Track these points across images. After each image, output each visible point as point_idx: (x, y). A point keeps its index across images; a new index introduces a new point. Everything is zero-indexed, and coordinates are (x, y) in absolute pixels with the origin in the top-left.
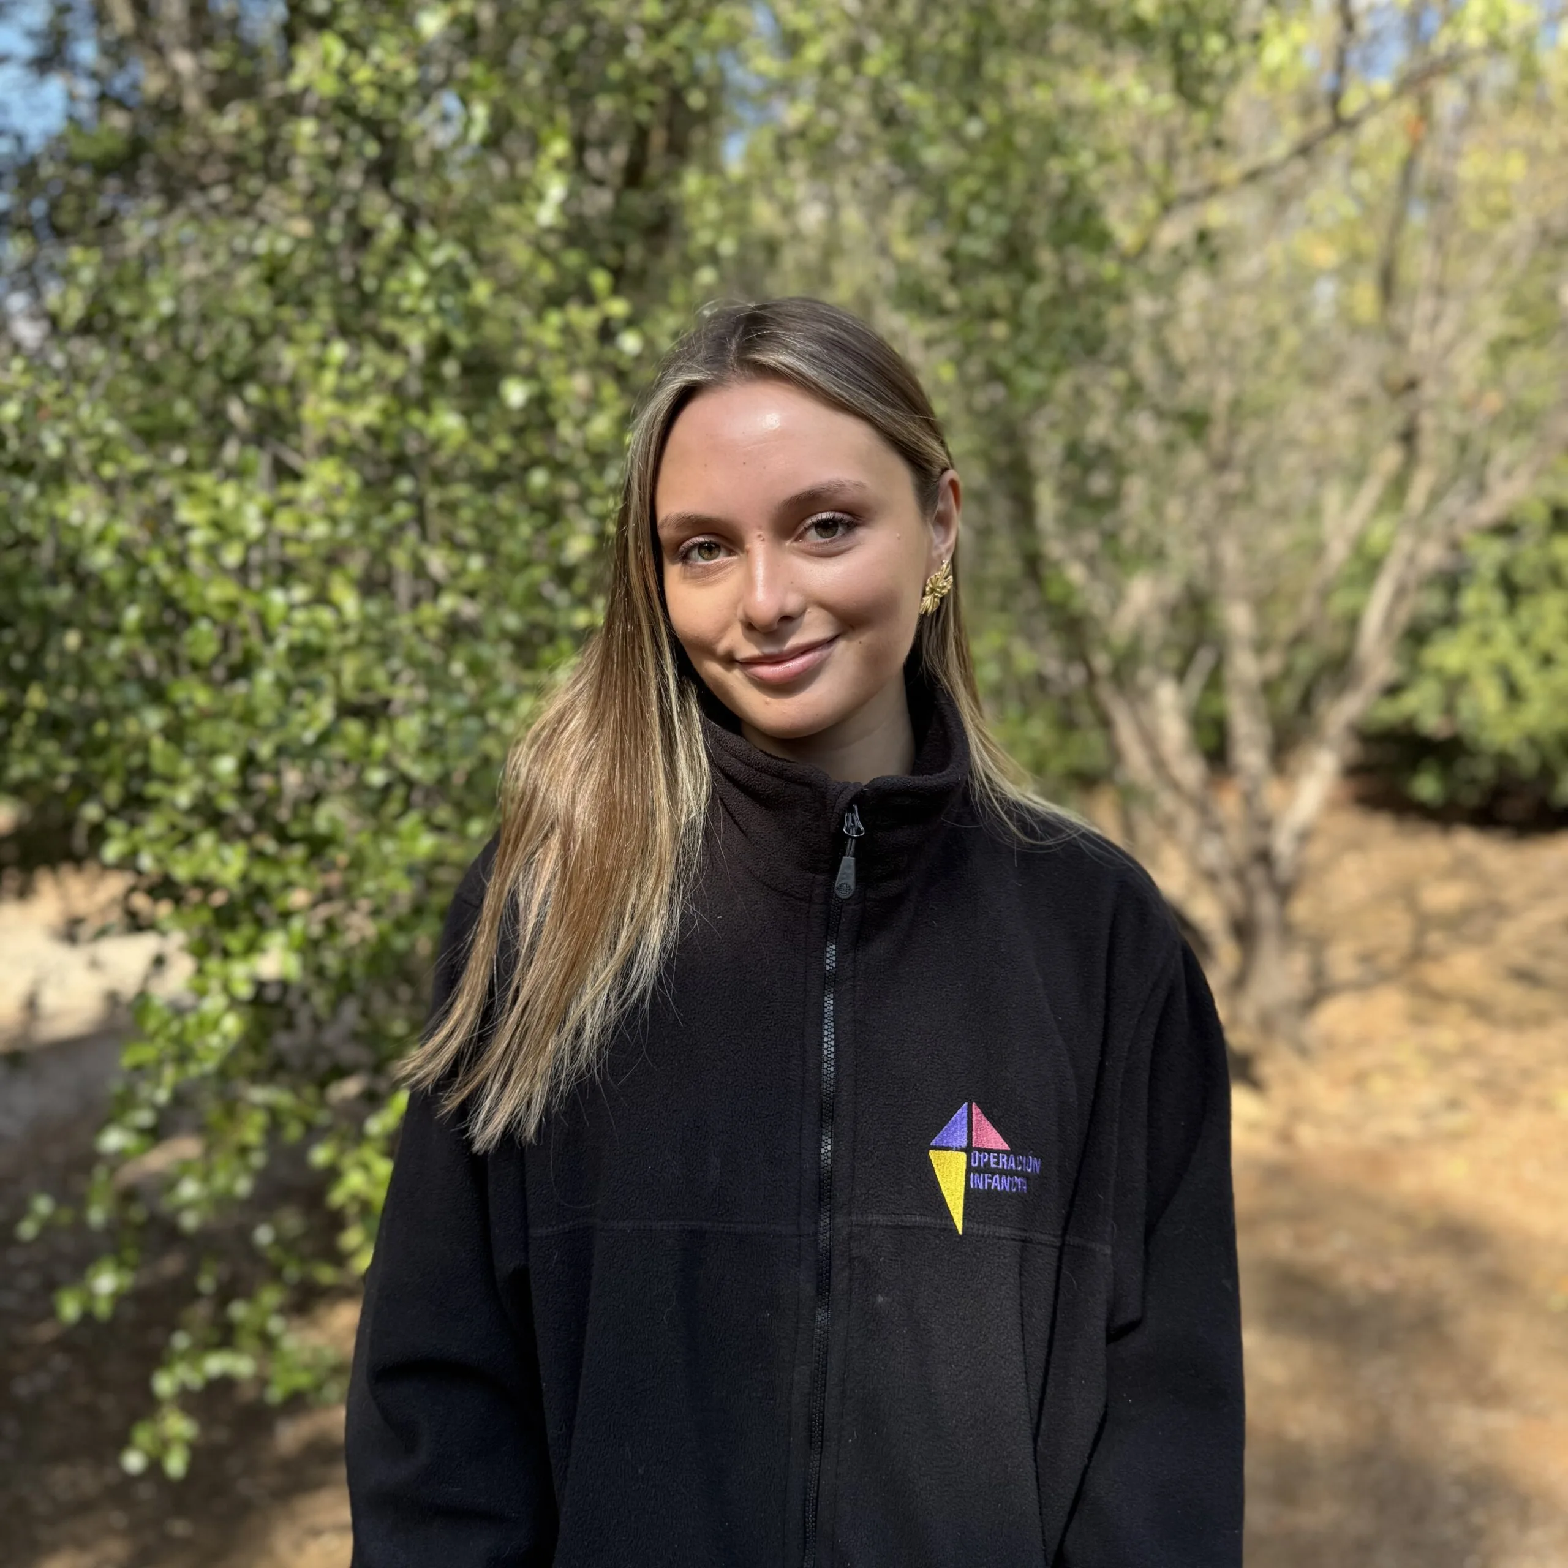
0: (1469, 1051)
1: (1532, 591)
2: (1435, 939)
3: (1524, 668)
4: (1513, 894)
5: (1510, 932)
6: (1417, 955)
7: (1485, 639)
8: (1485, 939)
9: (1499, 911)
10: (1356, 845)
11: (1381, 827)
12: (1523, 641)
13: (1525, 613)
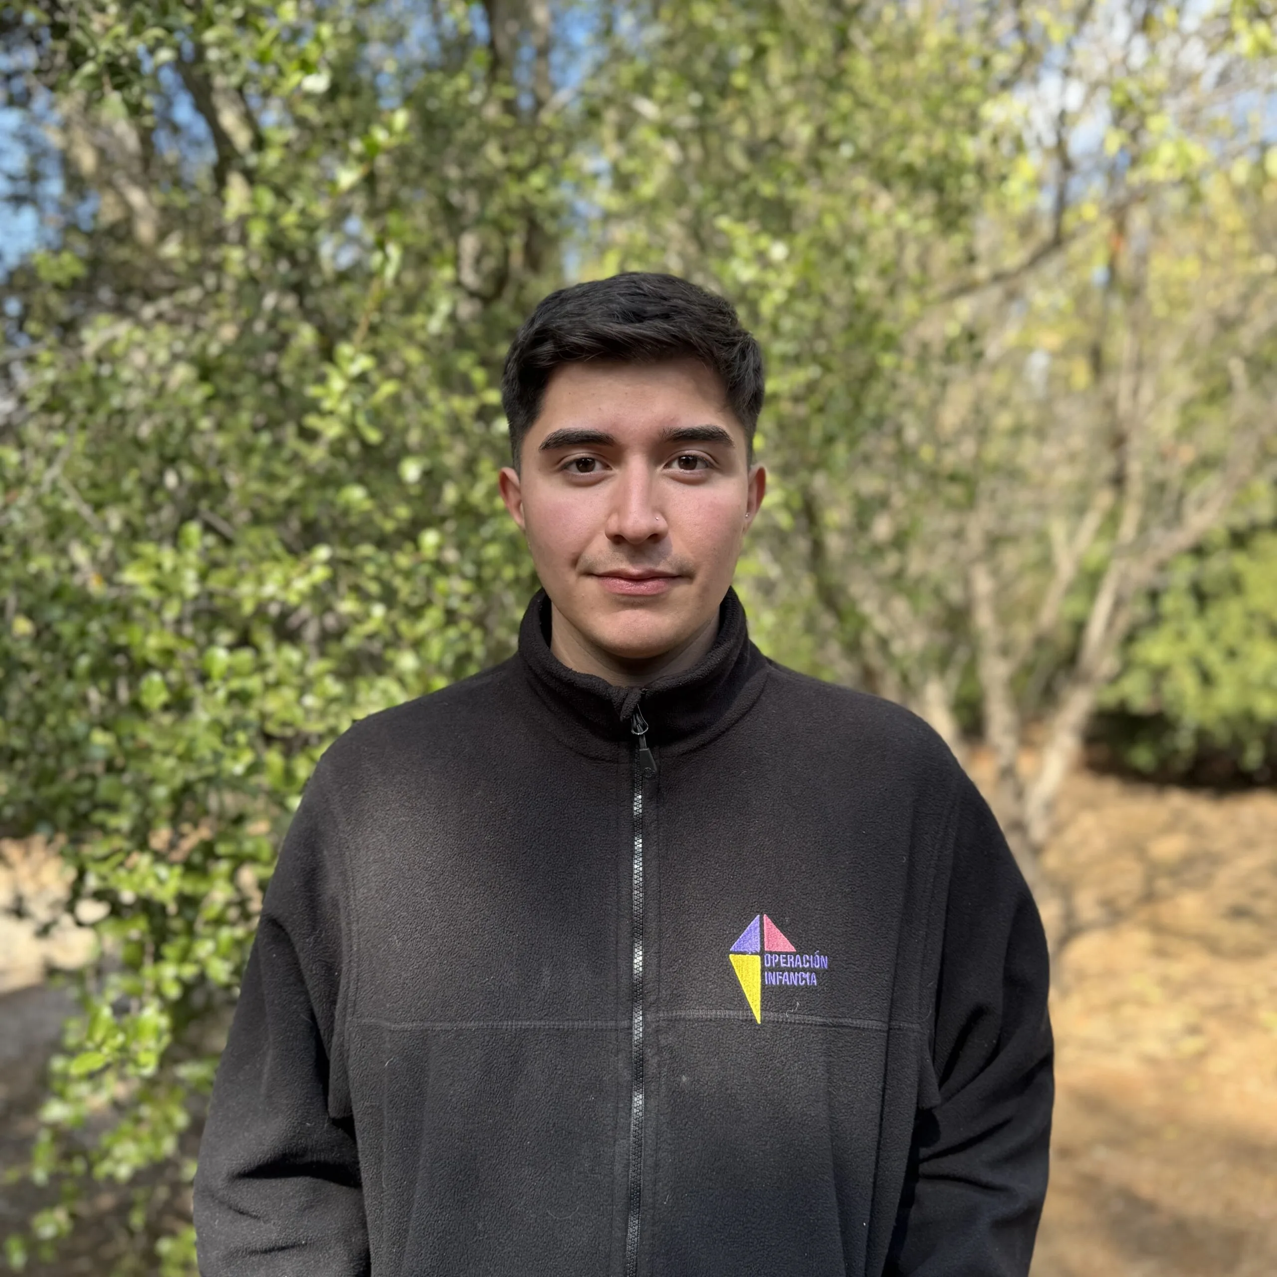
0: (1202, 981)
1: (1217, 596)
2: (1163, 884)
3: (1214, 658)
4: (1223, 842)
5: (1224, 876)
6: (1149, 897)
7: (1181, 636)
8: (1203, 884)
9: (1215, 860)
10: (1090, 805)
11: (1110, 788)
12: (1212, 636)
13: (1213, 613)
